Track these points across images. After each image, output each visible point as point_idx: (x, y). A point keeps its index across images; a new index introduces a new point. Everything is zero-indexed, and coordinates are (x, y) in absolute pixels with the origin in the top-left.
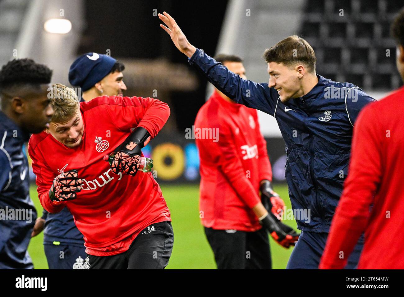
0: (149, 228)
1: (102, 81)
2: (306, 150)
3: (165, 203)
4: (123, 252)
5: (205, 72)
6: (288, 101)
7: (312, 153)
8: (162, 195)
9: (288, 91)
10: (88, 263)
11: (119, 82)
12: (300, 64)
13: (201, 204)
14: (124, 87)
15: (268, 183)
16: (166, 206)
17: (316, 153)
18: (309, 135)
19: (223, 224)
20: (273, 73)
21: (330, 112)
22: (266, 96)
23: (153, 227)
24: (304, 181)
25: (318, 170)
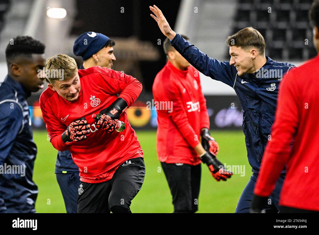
0: (127, 162)
1: (98, 53)
2: (256, 113)
3: (139, 145)
4: (108, 180)
5: (182, 51)
6: (244, 75)
7: (260, 115)
8: (137, 139)
9: (244, 68)
10: (82, 189)
11: (110, 54)
12: (254, 48)
13: (158, 145)
14: (114, 58)
15: (207, 130)
16: (140, 147)
17: (263, 115)
18: (258, 101)
19: (173, 159)
20: (233, 54)
21: (275, 84)
22: (227, 71)
23: (130, 161)
24: (254, 135)
25: (265, 128)
